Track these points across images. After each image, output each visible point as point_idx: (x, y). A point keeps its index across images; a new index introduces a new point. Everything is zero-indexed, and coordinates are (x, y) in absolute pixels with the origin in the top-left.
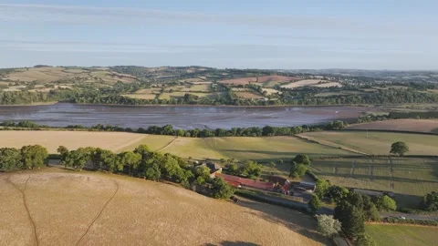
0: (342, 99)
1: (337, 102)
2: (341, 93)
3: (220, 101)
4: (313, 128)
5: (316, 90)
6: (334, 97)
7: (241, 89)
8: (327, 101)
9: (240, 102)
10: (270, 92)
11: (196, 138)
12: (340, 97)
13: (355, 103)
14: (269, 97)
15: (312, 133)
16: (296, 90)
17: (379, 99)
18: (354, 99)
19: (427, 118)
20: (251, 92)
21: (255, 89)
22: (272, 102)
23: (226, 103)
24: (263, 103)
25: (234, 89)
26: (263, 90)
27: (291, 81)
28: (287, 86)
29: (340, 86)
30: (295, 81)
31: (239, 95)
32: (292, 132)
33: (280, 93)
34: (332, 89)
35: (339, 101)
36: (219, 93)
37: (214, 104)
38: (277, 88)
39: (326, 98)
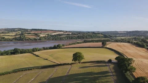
0: (69, 37)
1: (68, 39)
7: (29, 35)
8: (64, 38)
9: (26, 39)
13: (74, 39)
14: (41, 37)
18: (74, 38)
19: (98, 42)
24: (36, 40)
25: (26, 34)
28: (52, 34)
29: (70, 34)
33: (47, 36)
34: (67, 34)
35: (68, 38)
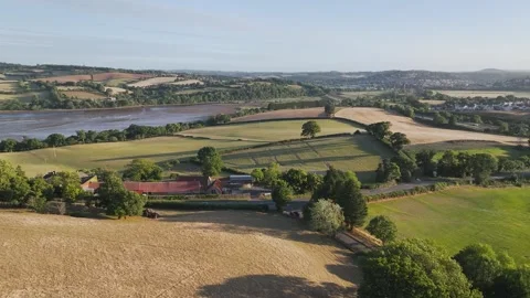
0: (209, 96)
1: (204, 100)
2: (206, 90)
3: (41, 103)
4: (192, 125)
5: (175, 88)
6: (199, 93)
7: (72, 88)
8: (193, 98)
9: (75, 104)
10: (116, 91)
11: (12, 153)
12: (206, 93)
14: (116, 97)
15: (195, 130)
16: (150, 89)
17: (248, 94)
18: (223, 96)
19: (302, 107)
20: (89, 91)
21: (93, 87)
22: (122, 103)
23: (50, 107)
24: (111, 104)
25: (59, 88)
26: (106, 88)
27: (140, 79)
28: (136, 85)
29: (202, 83)
30: (145, 79)
31: (69, 95)
32: (169, 131)
33: (130, 92)
34: (193, 86)
35: (206, 98)
36: (36, 94)
37: (30, 109)
38: (124, 87)
39: (191, 96)
